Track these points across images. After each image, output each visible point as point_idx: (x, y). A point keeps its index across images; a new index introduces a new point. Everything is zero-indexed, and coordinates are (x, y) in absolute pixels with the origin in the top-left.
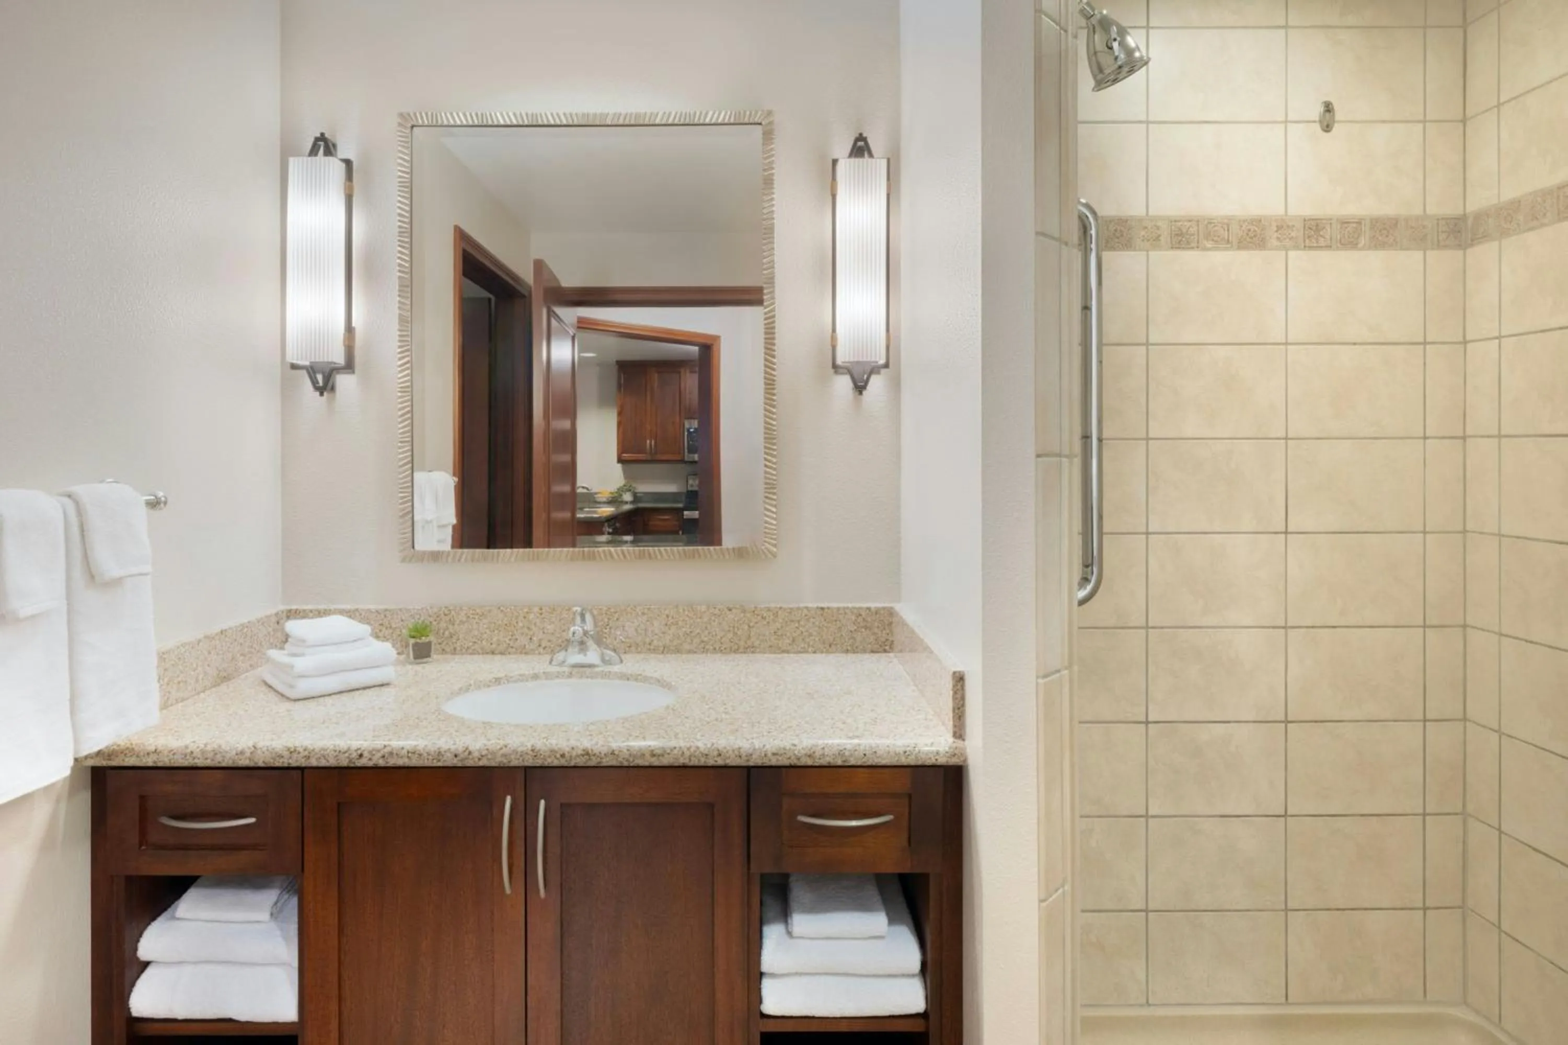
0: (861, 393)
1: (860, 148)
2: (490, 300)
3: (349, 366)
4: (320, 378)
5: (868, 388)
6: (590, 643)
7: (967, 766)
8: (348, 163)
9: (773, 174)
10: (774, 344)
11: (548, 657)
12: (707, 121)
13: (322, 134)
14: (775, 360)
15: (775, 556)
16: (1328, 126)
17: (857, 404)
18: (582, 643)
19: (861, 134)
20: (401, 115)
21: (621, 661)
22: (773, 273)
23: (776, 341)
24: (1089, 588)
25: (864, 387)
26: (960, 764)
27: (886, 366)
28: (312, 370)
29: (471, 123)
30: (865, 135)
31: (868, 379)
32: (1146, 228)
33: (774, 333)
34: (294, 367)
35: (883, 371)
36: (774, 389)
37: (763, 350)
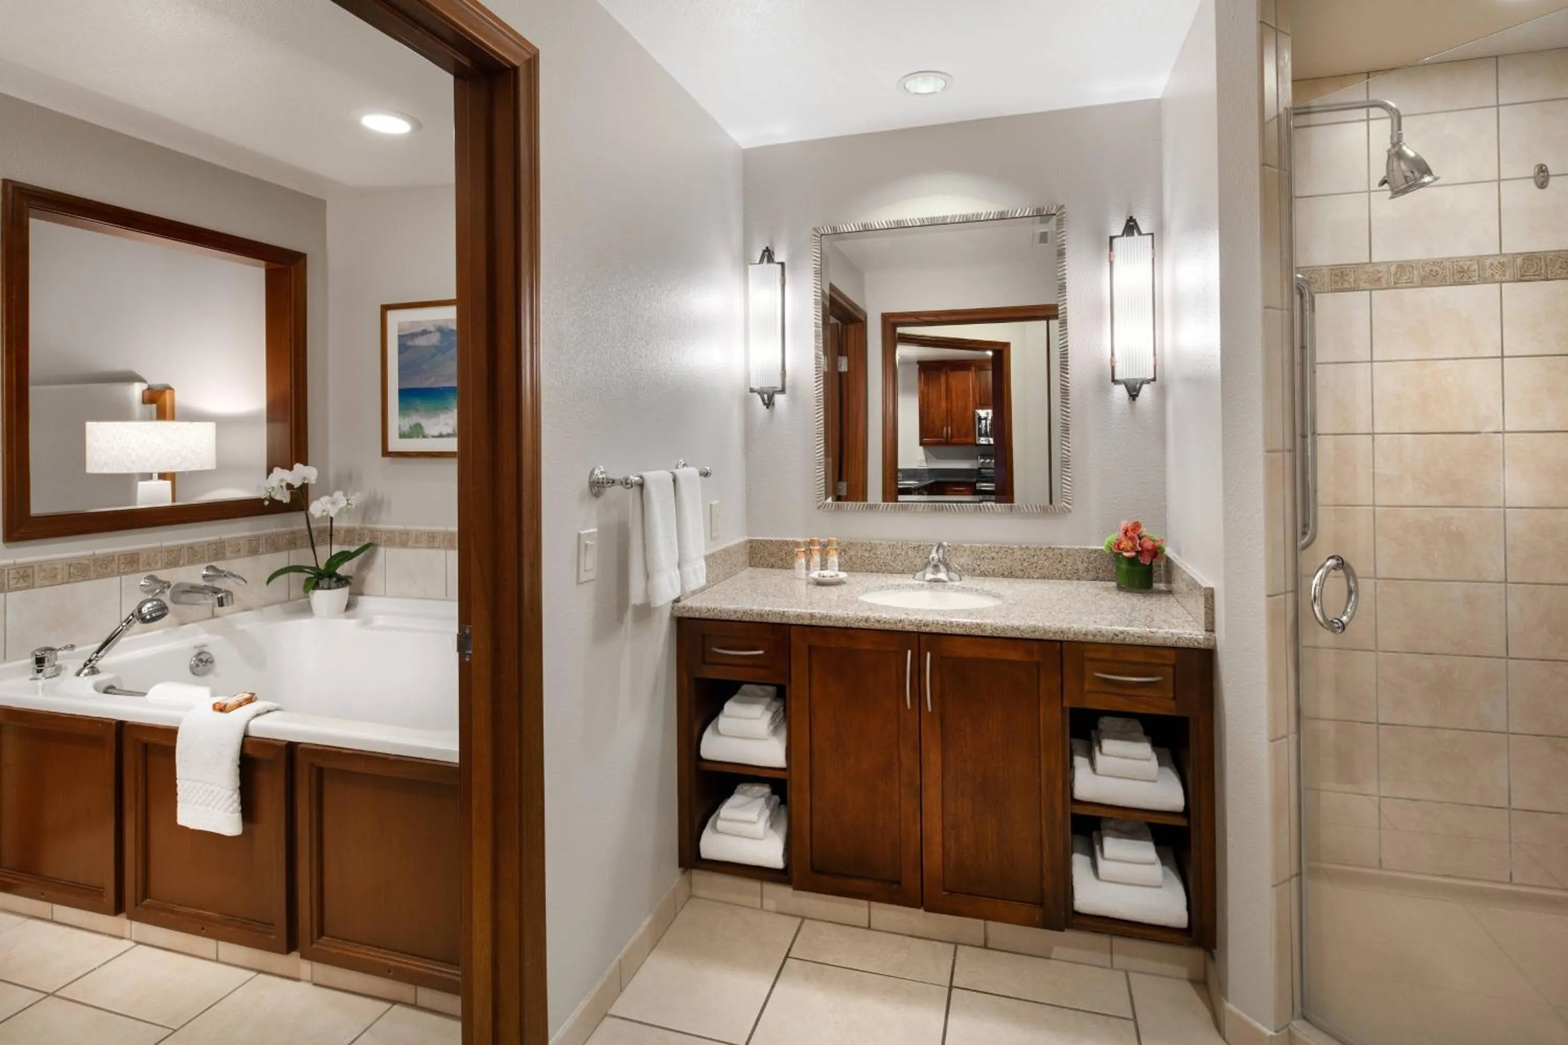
0: (1134, 399)
1: (1131, 227)
2: (838, 324)
3: (783, 391)
4: (766, 396)
5: (1140, 395)
6: (942, 568)
7: (1216, 650)
8: (782, 264)
9: (1064, 249)
10: (1067, 365)
11: (913, 576)
12: (1017, 215)
13: (767, 248)
14: (1068, 376)
15: (1069, 511)
16: (1542, 184)
17: (1133, 408)
18: (936, 566)
19: (1131, 217)
20: (815, 229)
21: (961, 580)
22: (1066, 316)
23: (1069, 363)
24: (1306, 539)
25: (1137, 396)
26: (1210, 648)
27: (1154, 380)
28: (761, 393)
29: (858, 230)
30: (1134, 218)
31: (1140, 388)
32: (1368, 273)
33: (1067, 358)
34: (752, 391)
35: (1152, 383)
36: (1068, 396)
37: (1059, 369)
